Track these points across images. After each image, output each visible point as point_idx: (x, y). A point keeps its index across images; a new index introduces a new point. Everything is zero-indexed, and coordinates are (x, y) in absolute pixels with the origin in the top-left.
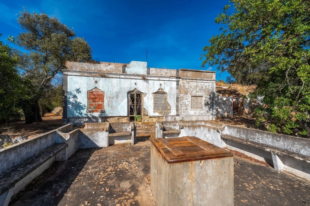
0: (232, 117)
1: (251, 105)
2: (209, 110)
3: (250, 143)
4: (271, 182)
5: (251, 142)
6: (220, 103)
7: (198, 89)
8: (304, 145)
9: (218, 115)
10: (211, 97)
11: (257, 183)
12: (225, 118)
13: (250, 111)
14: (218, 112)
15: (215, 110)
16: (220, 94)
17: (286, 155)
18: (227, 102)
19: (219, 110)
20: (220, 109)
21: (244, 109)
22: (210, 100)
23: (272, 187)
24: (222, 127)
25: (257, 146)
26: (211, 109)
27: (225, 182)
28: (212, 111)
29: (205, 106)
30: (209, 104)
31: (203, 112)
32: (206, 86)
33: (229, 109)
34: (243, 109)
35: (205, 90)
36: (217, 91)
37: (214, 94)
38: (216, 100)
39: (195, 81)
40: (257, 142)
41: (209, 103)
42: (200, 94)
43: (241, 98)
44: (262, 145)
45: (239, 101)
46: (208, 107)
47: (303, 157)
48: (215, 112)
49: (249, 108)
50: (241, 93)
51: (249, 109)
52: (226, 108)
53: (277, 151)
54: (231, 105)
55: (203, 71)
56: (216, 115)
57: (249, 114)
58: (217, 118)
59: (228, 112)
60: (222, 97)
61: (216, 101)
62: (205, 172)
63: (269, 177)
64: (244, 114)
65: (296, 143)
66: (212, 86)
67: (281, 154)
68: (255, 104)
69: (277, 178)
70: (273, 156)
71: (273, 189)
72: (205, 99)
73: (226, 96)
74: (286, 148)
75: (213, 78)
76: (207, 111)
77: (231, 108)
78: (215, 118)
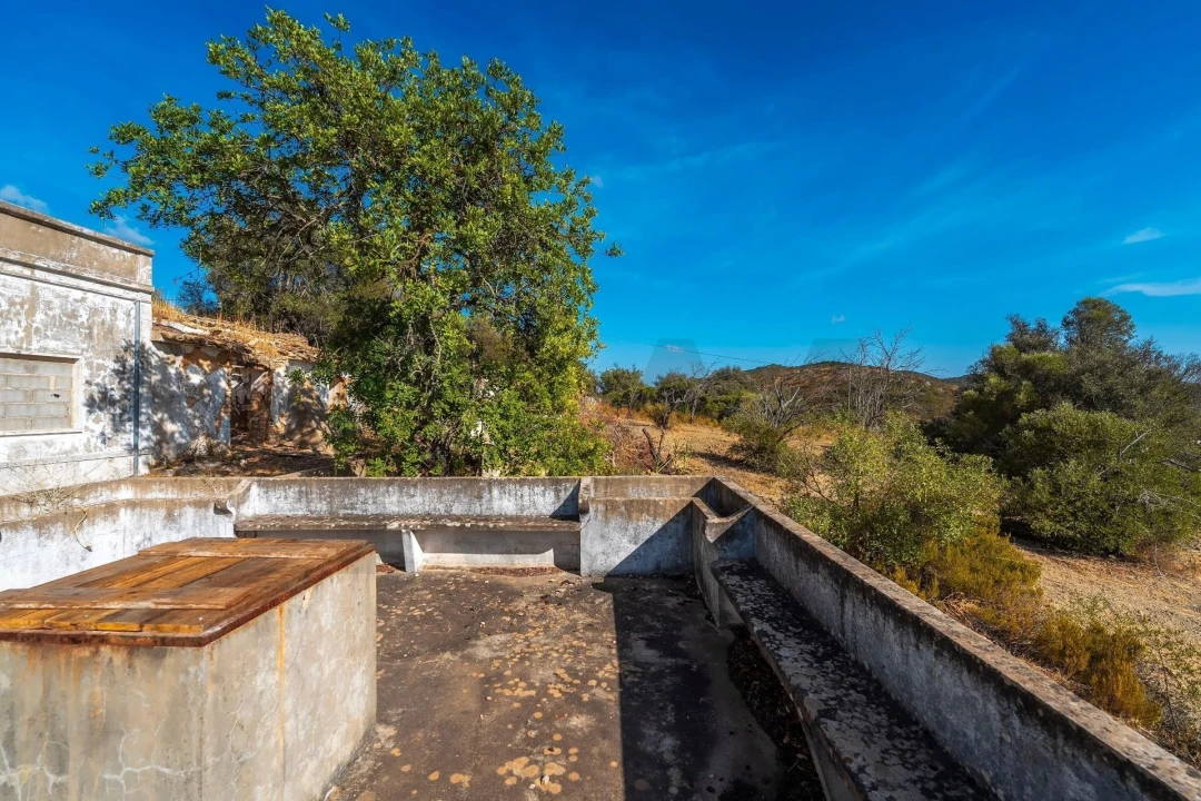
0: (229, 453)
1: (295, 404)
2: (116, 430)
3: (346, 523)
4: (413, 603)
5: (345, 518)
6: (173, 396)
7: (39, 317)
8: (458, 491)
9: (165, 451)
10: (124, 366)
11: (386, 621)
12: (201, 459)
13: (293, 426)
14: (163, 437)
15: (149, 428)
16: (172, 357)
17: (432, 526)
18: (205, 391)
19: (170, 427)
20: (173, 422)
21: (272, 421)
22: (122, 379)
23: (417, 613)
24: (239, 489)
25: (367, 524)
26: (129, 426)
27: (361, 632)
28: (132, 436)
29: (90, 412)
30: (113, 403)
31: (78, 441)
32: (94, 311)
33: (216, 419)
34: (267, 421)
35: (90, 328)
36: (160, 343)
37: (141, 353)
38: (153, 380)
39: (17, 269)
40: (360, 513)
41: (117, 395)
42: (52, 344)
43: (260, 379)
44: (376, 517)
45: (252, 387)
46: (109, 416)
47: (458, 519)
48: (148, 439)
49: (287, 414)
50: (263, 359)
51: (289, 417)
52: (202, 418)
53: (412, 523)
54: (224, 403)
55: (76, 228)
56: (156, 450)
57: (289, 434)
58: (160, 465)
59: (208, 436)
60: (182, 369)
61: (152, 388)
62: (315, 627)
63: (404, 594)
64: (272, 438)
65: (445, 491)
66: (133, 313)
67: (422, 526)
68: (310, 401)
69: (418, 590)
70: (405, 537)
71: (421, 616)
72: (91, 375)
73: (200, 366)
74: (427, 508)
75: (138, 278)
76: (103, 434)
77: (220, 418)
78: (150, 467)
